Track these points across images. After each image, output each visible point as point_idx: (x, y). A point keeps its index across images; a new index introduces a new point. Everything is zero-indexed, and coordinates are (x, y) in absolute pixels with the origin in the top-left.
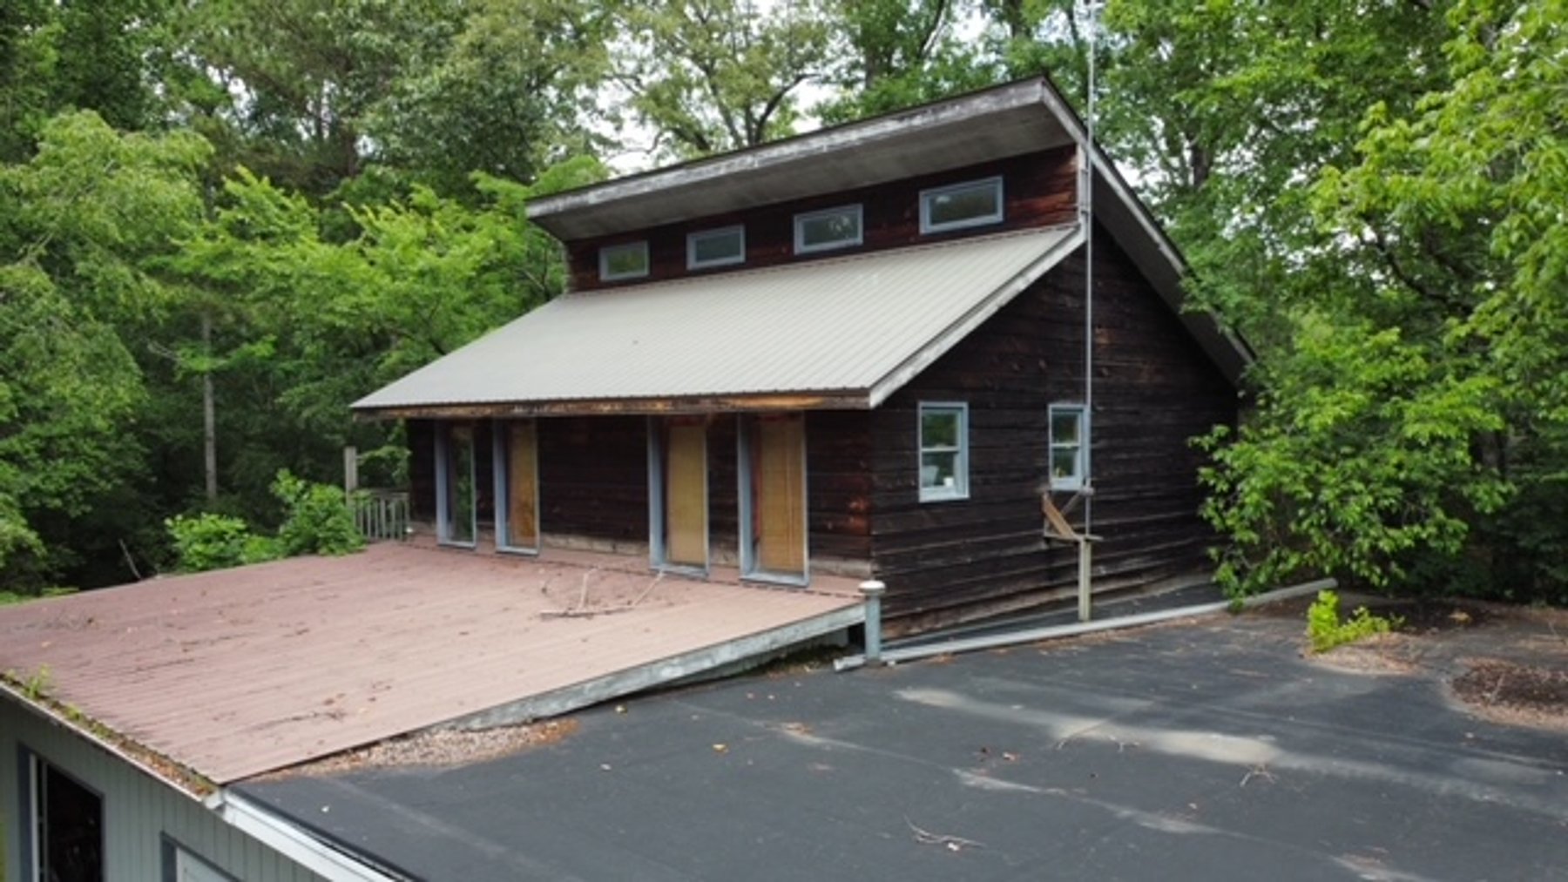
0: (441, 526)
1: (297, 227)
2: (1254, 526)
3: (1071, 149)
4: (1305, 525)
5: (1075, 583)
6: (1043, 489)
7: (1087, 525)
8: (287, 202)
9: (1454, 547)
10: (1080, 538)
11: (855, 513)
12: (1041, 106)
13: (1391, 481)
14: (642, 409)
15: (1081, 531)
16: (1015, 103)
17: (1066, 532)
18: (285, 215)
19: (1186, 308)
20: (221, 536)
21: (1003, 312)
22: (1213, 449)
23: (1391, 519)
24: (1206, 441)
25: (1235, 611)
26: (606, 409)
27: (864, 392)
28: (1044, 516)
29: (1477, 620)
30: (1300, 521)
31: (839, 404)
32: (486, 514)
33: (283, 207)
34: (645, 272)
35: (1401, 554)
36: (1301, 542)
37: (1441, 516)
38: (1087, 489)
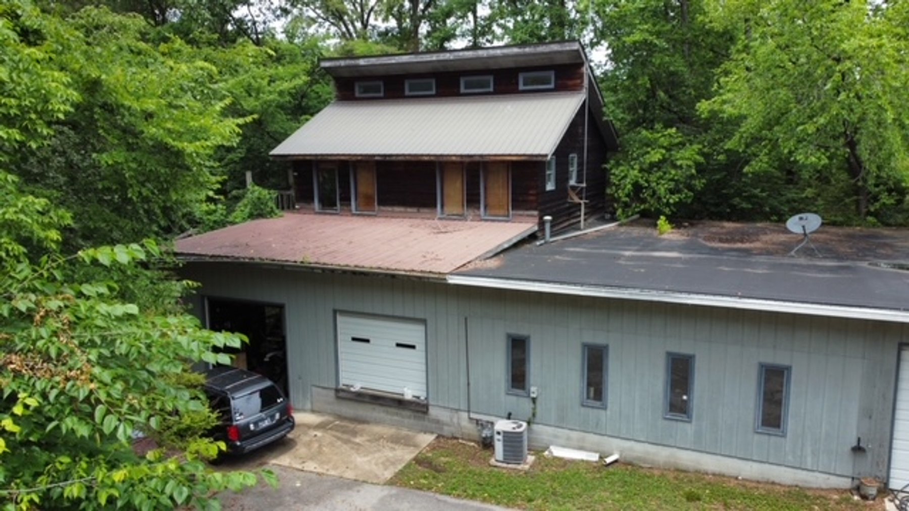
0: (316, 205)
2: (628, 195)
3: (582, 64)
4: (645, 195)
5: (580, 216)
6: (569, 184)
7: (584, 195)
9: (689, 201)
10: (582, 202)
11: (532, 195)
12: (577, 51)
13: (672, 180)
14: (445, 159)
15: (581, 199)
16: (568, 48)
17: (576, 200)
19: (605, 118)
22: (611, 169)
23: (672, 192)
24: (608, 166)
25: (620, 225)
26: (426, 158)
27: (546, 156)
28: (568, 194)
29: (692, 225)
31: (535, 159)
34: (382, 95)
35: (675, 204)
36: (644, 201)
37: (686, 191)
38: (584, 185)
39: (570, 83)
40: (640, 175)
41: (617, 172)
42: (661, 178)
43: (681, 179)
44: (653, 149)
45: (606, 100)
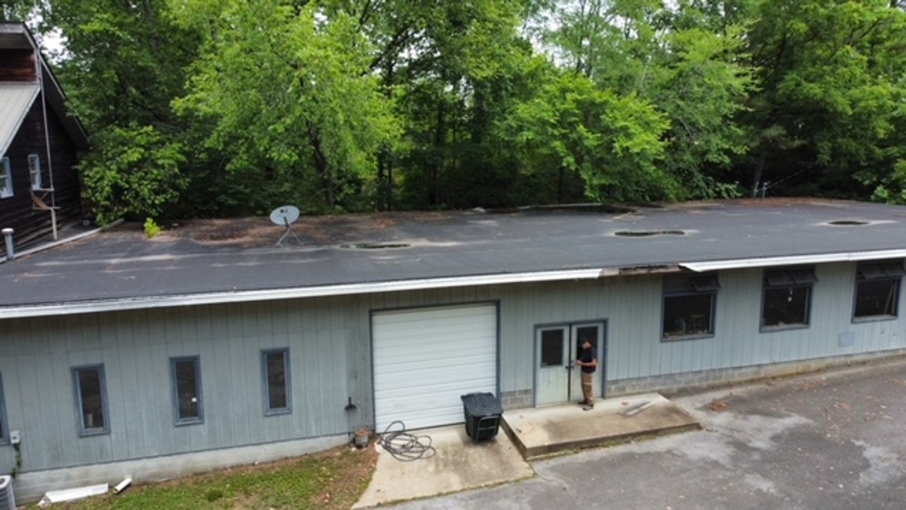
2: (107, 199)
3: (31, 51)
4: (128, 197)
5: (51, 225)
6: (31, 190)
7: (53, 201)
9: (176, 200)
10: (51, 209)
12: (23, 35)
13: (155, 180)
15: (50, 205)
16: (10, 31)
17: (44, 207)
19: (69, 114)
22: (84, 170)
23: (157, 193)
24: (79, 167)
25: (103, 231)
28: (32, 201)
29: (182, 225)
30: (125, 196)
35: (162, 204)
36: (126, 204)
37: (171, 191)
38: (52, 189)
39: (18, 71)
40: (119, 176)
41: (91, 174)
42: (142, 178)
43: (164, 179)
44: (130, 148)
45: (67, 93)
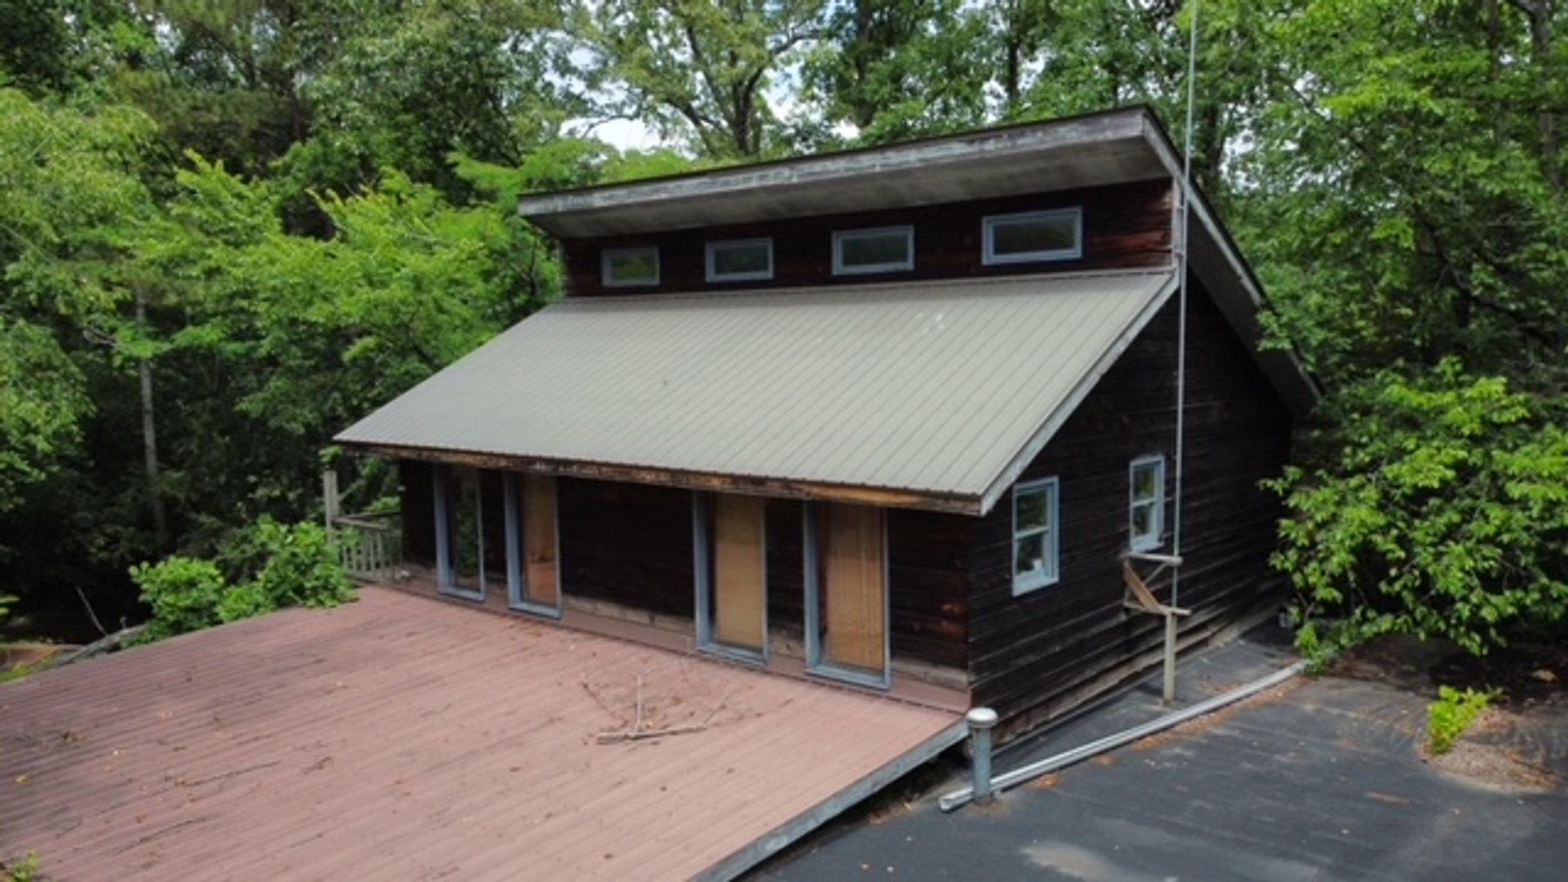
0: (441, 572)
1: (258, 220)
2: (1338, 581)
3: (1166, 183)
4: (1397, 586)
6: (1124, 555)
7: (1174, 592)
8: (243, 189)
9: (1557, 612)
10: (1166, 610)
11: (948, 616)
12: (1141, 140)
13: (1491, 541)
14: (694, 483)
15: (1166, 601)
16: (1110, 135)
17: (1150, 603)
18: (242, 206)
19: (1265, 344)
20: (191, 584)
21: (1105, 379)
23: (1491, 583)
24: (1279, 485)
26: (649, 478)
27: (975, 499)
28: (1125, 584)
29: (1563, 679)
30: (1391, 582)
31: (940, 506)
32: (496, 568)
33: (240, 197)
34: (656, 281)
35: (1504, 623)
36: (1393, 605)
37: (1544, 580)
38: (1176, 559)
39: (1132, 241)
40: (1381, 520)
41: (1305, 506)
42: (1452, 533)
43: (1525, 538)
44: (1423, 439)
45: (1268, 289)
